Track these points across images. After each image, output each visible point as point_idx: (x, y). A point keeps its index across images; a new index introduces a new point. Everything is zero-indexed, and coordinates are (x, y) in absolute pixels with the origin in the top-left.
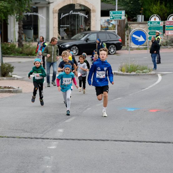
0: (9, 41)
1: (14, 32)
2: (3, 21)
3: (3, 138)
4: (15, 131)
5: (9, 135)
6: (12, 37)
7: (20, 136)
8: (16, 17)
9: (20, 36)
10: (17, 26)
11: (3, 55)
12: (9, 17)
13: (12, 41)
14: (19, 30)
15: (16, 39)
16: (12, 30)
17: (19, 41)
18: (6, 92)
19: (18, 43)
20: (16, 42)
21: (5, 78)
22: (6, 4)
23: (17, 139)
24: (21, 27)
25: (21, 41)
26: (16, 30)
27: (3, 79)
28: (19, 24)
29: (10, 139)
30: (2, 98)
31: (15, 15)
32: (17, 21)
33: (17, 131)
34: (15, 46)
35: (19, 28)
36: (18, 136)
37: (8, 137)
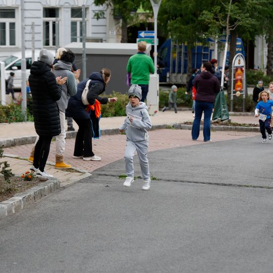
0: (256, 68)
1: (262, 56)
2: (248, 43)
3: (248, 188)
4: (263, 179)
5: (255, 185)
6: (259, 62)
7: (269, 186)
8: (265, 37)
9: (269, 62)
10: (266, 50)
11: (248, 85)
12: (256, 37)
13: (259, 68)
14: (268, 54)
15: (264, 65)
16: (260, 54)
17: (267, 67)
18: (251, 130)
19: (266, 70)
20: (264, 68)
21: (250, 113)
22: (254, 22)
23: (265, 189)
24: (271, 50)
25: (271, 67)
26: (264, 53)
27: (247, 115)
28: (268, 46)
29: (257, 189)
30: (246, 138)
31: (264, 36)
32: (266, 42)
33: (266, 180)
34: (263, 73)
35: (269, 51)
36: (267, 186)
37: (254, 187)
